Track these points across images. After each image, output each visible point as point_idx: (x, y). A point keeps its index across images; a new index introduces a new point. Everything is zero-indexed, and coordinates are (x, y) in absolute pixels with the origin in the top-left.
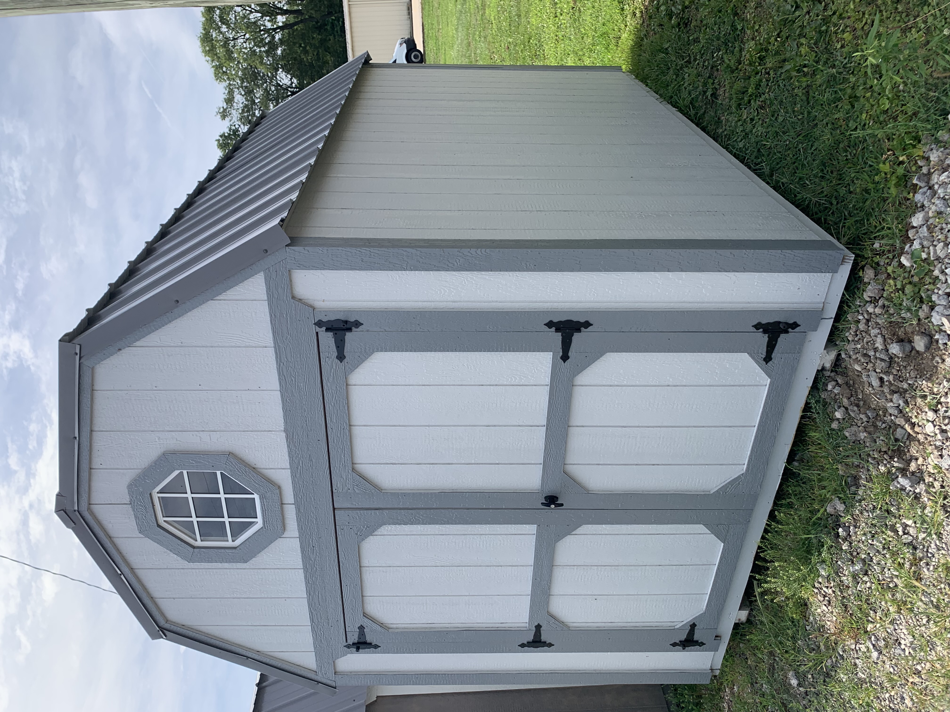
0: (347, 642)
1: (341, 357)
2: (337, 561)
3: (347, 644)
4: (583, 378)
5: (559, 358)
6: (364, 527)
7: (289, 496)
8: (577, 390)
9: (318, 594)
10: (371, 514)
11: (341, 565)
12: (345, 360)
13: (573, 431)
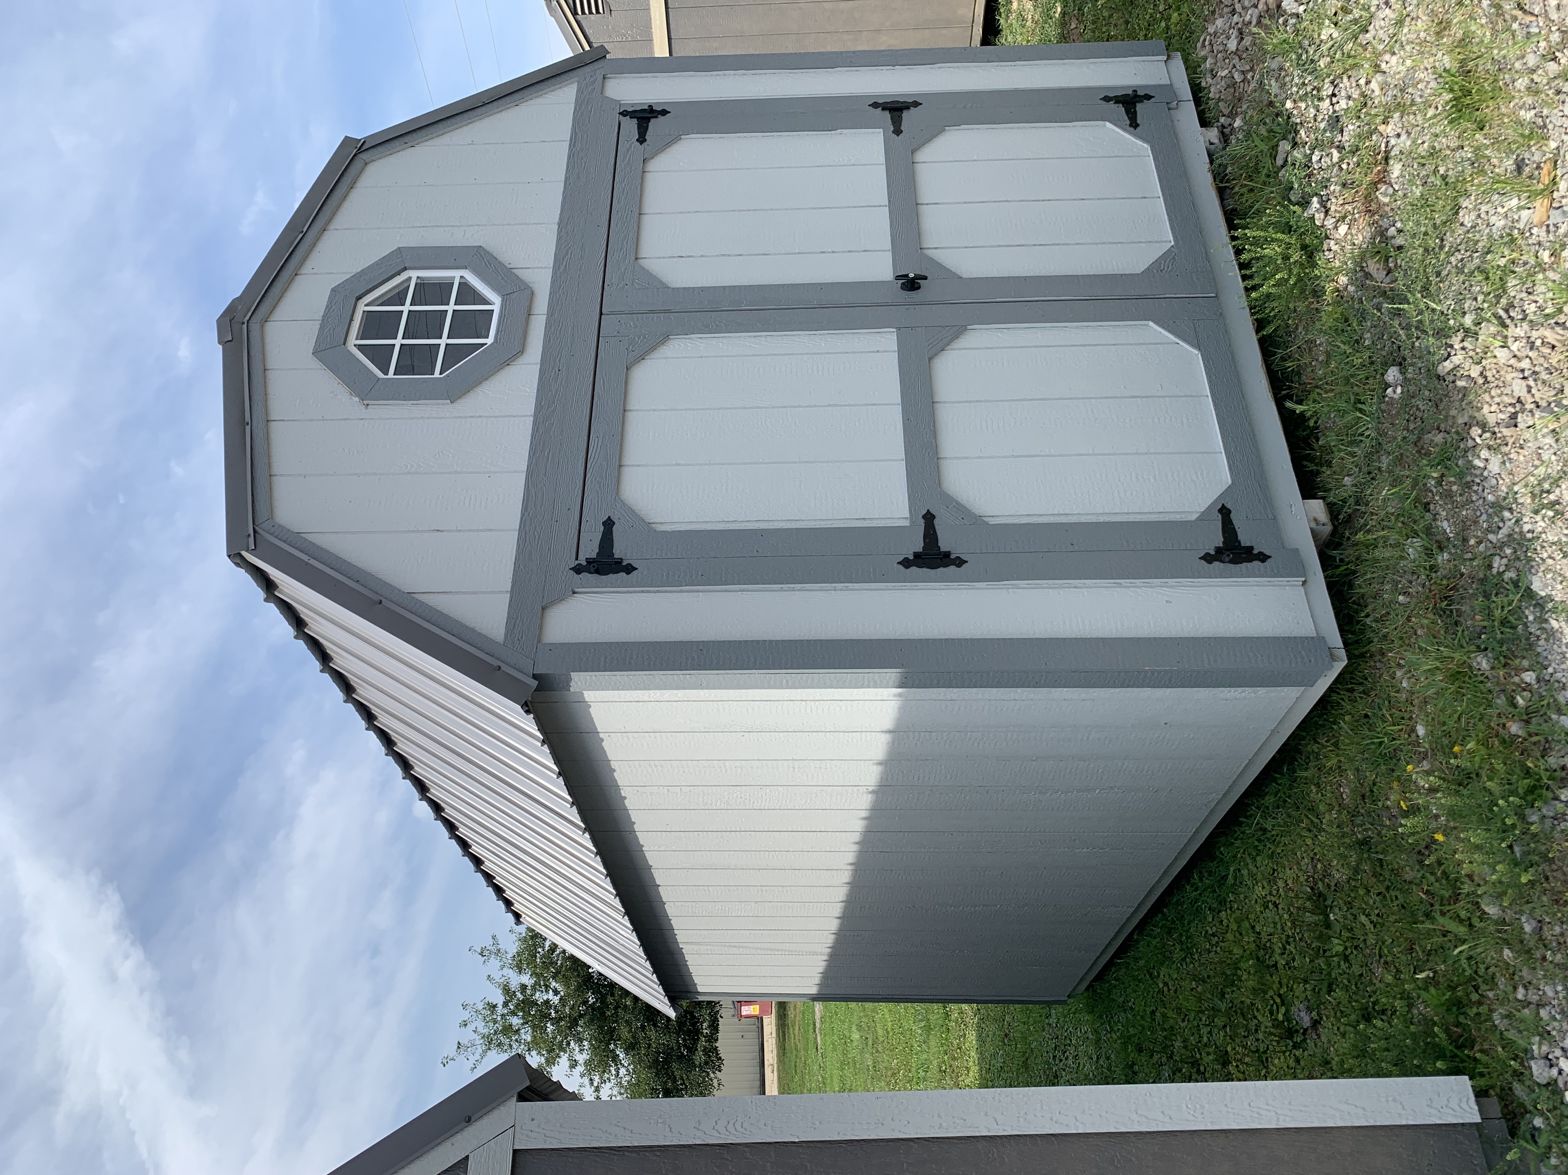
0: (577, 559)
1: (642, 139)
2: (590, 393)
3: (577, 562)
4: (925, 155)
5: (891, 133)
6: (639, 338)
7: (541, 305)
8: (919, 168)
9: (548, 453)
10: (653, 318)
11: (595, 399)
12: (646, 143)
13: (923, 209)
